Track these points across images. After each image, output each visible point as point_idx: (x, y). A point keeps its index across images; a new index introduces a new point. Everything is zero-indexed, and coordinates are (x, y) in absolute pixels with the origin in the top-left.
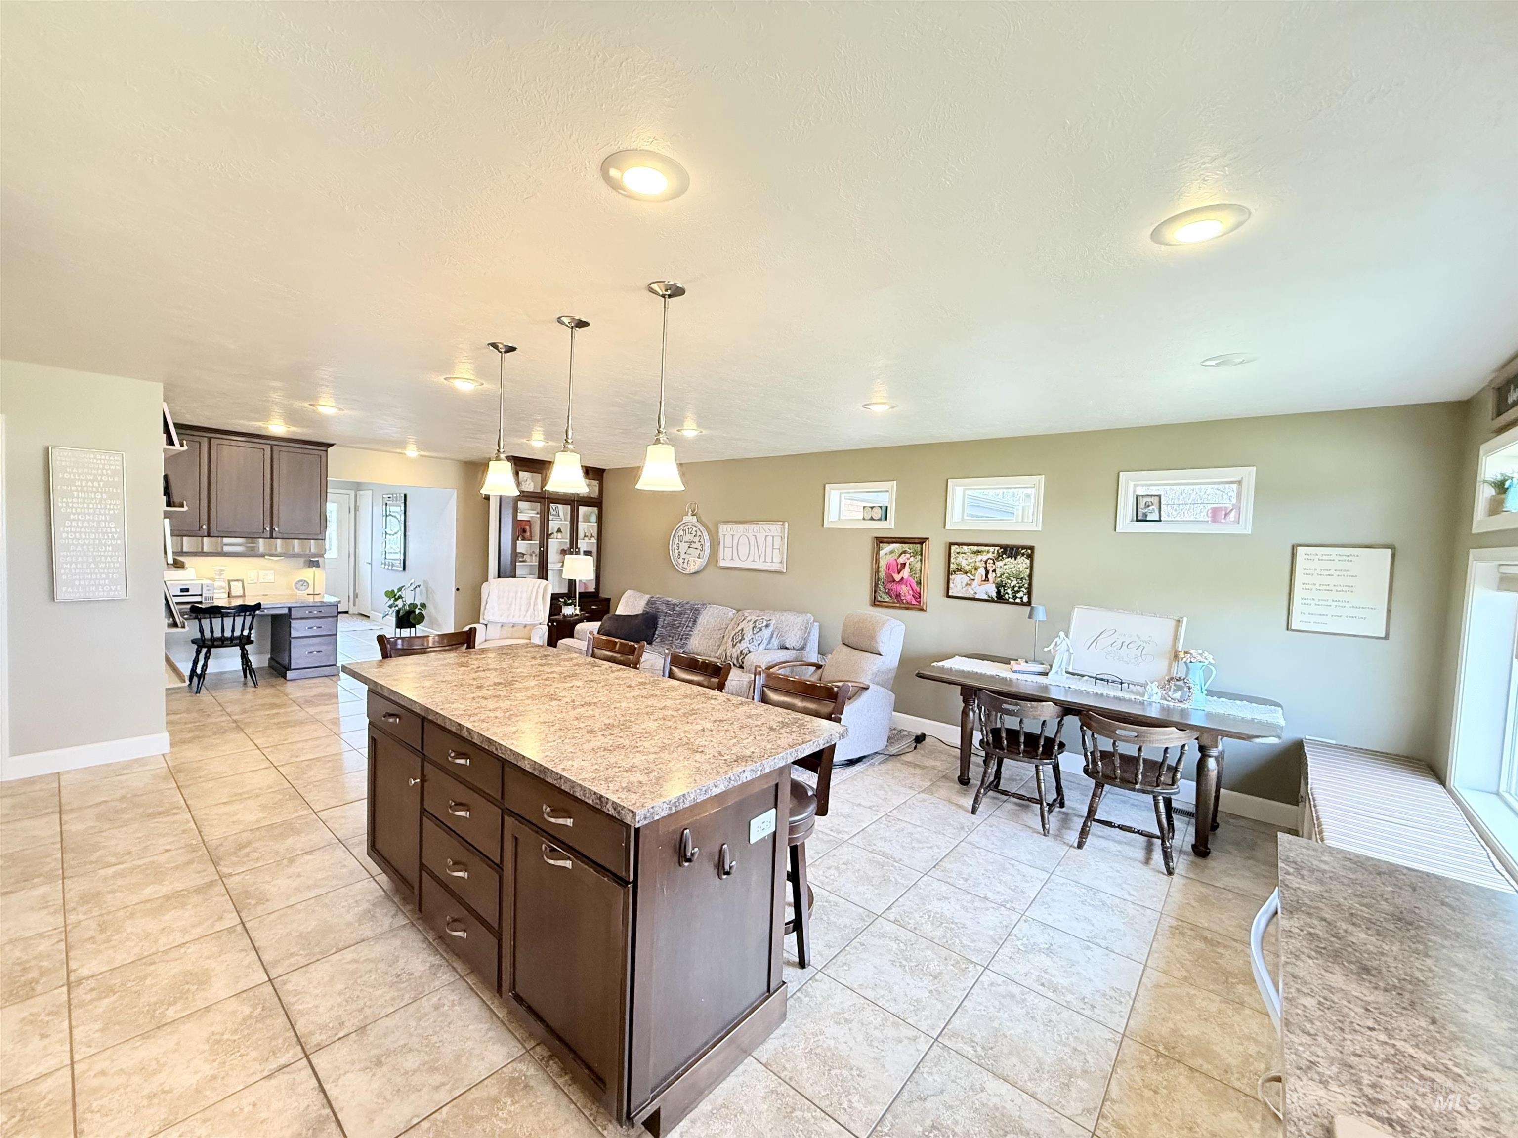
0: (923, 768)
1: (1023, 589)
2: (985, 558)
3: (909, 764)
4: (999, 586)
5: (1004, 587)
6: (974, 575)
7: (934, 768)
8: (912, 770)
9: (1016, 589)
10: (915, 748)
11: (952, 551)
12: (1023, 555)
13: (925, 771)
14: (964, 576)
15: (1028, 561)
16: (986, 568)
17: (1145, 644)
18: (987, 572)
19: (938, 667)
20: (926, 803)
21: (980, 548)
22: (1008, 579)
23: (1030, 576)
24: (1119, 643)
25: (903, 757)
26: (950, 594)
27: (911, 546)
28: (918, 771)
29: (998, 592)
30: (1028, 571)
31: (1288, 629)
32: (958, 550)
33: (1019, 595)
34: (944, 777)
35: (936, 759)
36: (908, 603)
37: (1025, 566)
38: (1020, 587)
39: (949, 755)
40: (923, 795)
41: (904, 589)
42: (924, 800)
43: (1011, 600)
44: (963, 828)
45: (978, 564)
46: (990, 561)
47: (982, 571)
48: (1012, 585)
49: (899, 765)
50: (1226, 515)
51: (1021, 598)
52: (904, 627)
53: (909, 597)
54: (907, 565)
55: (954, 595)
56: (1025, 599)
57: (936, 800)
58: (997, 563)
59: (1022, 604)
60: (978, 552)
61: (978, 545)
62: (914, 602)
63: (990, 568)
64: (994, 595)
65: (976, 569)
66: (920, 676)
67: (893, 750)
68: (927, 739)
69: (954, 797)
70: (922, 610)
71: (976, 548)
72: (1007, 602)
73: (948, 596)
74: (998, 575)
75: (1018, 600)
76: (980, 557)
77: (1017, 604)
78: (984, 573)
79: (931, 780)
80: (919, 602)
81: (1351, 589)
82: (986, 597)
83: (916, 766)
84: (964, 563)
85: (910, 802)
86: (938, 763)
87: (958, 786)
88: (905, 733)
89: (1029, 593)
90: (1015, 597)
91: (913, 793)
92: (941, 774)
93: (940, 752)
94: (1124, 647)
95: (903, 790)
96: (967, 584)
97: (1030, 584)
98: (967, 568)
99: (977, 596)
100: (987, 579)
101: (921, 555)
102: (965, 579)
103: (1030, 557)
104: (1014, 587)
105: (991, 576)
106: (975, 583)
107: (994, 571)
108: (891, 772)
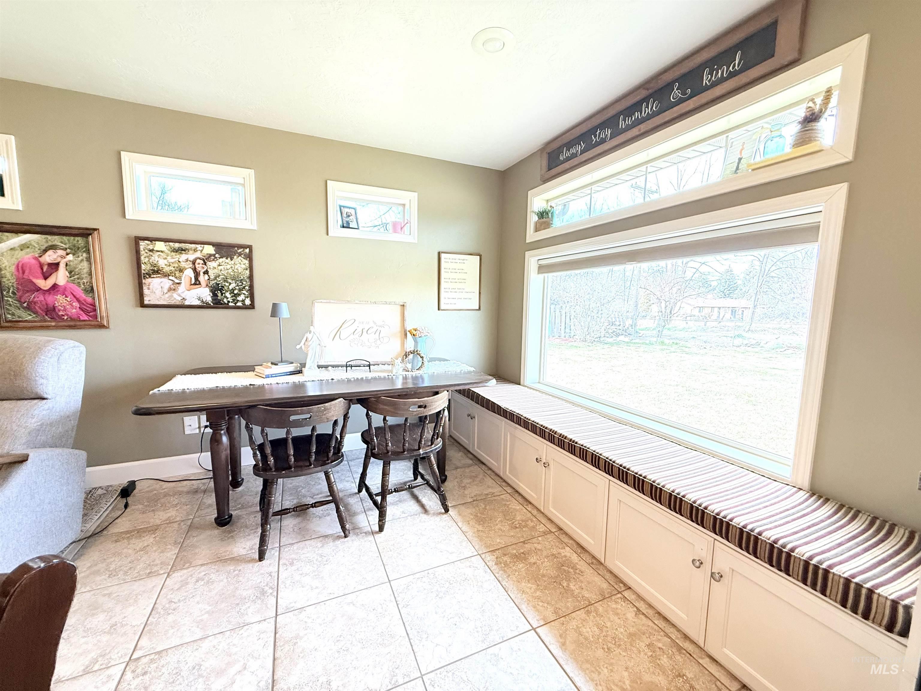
0: (153, 529)
1: (244, 292)
2: (192, 257)
3: (129, 535)
4: (216, 290)
5: (221, 290)
6: (180, 278)
7: (170, 522)
8: (138, 543)
9: (236, 292)
10: (126, 506)
11: (142, 248)
12: (240, 254)
13: (158, 533)
14: (165, 280)
15: (247, 262)
16: (195, 270)
17: (380, 329)
18: (197, 274)
19: (163, 394)
20: (190, 586)
21: (183, 245)
22: (225, 281)
23: (251, 277)
24: (360, 330)
25: (114, 530)
26: (146, 302)
27: (65, 238)
28: (149, 540)
29: (215, 295)
30: (248, 272)
31: (439, 310)
32: (151, 247)
33: (240, 298)
34: (191, 527)
35: (164, 507)
36: (72, 319)
37: (244, 266)
38: (240, 290)
39: (180, 493)
40: (177, 576)
41: (60, 301)
42: (184, 583)
43: (231, 304)
44: (263, 593)
45: (183, 264)
46: (198, 261)
47: (189, 273)
48: (231, 287)
49: (111, 546)
50: (401, 228)
51: (243, 301)
52: (83, 349)
53: (74, 310)
54: (62, 266)
55: (152, 303)
56: (248, 302)
57: (200, 572)
58: (209, 263)
59: (245, 307)
60: (181, 251)
61: (180, 242)
62: (84, 317)
63: (199, 267)
64: (209, 299)
65: (181, 271)
66: (140, 412)
67: (92, 526)
68: (139, 486)
69: (222, 549)
70: (101, 326)
71: (177, 245)
72: (226, 306)
73: (143, 305)
74: (212, 277)
75: (239, 304)
76: (183, 257)
77: (239, 308)
78: (192, 275)
79: (175, 543)
80: (95, 317)
81: (464, 281)
82: (198, 303)
83: (140, 532)
84: (162, 263)
85: (163, 601)
86: (172, 513)
87: (217, 531)
88: (100, 492)
89: (252, 296)
90: (235, 301)
91: (158, 581)
92: (184, 527)
93: (166, 495)
94: (365, 333)
95: (137, 587)
96: (170, 289)
97: (251, 287)
98: (167, 269)
99: (187, 303)
100: (197, 283)
101: (88, 251)
102: (166, 283)
103: (250, 257)
104: (233, 290)
105: (203, 279)
106: (182, 289)
107: (206, 272)
108: (101, 566)
